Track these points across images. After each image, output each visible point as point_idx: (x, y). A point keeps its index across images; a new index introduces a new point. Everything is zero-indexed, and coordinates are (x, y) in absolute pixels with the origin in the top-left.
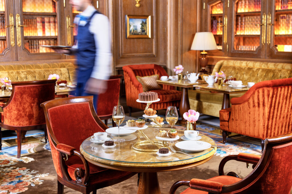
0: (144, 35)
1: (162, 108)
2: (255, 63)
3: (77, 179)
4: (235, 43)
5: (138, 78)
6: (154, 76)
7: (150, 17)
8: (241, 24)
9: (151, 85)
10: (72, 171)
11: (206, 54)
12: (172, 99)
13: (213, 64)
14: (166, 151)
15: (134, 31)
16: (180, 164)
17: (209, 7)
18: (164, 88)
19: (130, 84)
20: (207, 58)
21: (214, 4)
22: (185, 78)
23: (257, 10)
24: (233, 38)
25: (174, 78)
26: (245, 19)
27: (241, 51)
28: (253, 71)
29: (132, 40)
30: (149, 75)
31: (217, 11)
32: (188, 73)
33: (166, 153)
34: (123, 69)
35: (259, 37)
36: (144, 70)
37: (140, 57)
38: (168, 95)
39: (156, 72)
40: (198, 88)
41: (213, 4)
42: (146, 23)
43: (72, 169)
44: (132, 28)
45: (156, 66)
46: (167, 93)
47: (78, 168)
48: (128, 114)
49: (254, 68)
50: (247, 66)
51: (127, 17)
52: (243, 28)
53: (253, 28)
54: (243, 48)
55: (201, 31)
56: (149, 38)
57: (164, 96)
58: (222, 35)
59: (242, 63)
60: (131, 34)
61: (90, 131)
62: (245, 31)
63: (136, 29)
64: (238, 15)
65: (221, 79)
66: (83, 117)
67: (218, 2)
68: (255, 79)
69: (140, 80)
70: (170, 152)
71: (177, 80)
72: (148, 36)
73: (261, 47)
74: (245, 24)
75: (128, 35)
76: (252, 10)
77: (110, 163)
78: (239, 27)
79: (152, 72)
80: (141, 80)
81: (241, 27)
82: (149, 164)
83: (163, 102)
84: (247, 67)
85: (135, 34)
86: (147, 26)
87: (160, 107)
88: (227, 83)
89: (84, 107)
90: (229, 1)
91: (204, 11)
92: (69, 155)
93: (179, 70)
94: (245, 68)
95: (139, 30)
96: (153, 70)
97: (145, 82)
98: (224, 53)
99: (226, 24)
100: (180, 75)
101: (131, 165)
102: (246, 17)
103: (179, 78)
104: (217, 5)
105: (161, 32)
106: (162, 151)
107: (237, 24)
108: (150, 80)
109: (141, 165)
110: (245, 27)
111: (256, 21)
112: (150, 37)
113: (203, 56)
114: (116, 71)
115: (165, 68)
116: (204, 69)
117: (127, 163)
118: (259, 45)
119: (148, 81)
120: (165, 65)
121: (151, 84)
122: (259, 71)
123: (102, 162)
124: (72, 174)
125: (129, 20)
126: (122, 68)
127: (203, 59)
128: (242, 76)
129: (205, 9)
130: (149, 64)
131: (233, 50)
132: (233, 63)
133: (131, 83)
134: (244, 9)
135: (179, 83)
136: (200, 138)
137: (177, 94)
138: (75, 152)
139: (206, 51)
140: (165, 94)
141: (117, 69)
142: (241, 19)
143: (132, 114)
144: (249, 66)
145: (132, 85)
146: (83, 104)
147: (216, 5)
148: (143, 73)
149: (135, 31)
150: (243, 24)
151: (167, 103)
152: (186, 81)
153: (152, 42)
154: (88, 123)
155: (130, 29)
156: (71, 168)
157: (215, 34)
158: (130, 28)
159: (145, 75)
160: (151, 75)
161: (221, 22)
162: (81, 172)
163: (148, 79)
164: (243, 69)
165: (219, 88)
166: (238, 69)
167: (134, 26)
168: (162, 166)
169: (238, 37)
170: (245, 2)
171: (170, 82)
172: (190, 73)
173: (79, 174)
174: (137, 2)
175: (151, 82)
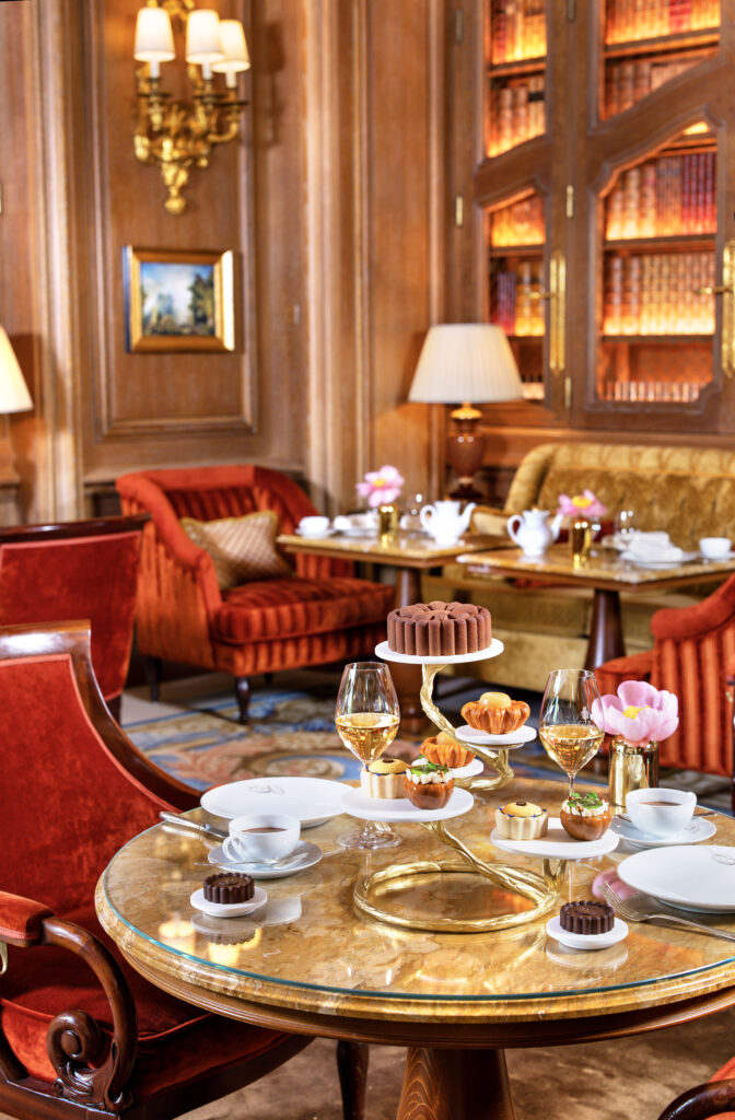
0: (203, 336)
1: (303, 661)
2: (696, 456)
3: (63, 1074)
4: (601, 371)
5: (189, 529)
6: (256, 518)
7: (227, 259)
8: (626, 290)
9: (248, 560)
10: (31, 1030)
11: (474, 422)
12: (348, 619)
13: (506, 461)
14: (603, 920)
15: (159, 317)
16: (700, 993)
17: (482, 216)
18: (301, 572)
19: (153, 555)
20: (478, 434)
21: (503, 204)
22: (408, 524)
23: (699, 229)
24: (594, 351)
25: (356, 524)
26: (642, 268)
27: (629, 404)
28: (693, 490)
29: (153, 359)
30: (231, 514)
31: (515, 234)
32: (422, 505)
33: (603, 931)
34: (118, 488)
35: (707, 345)
36: (210, 492)
37: (188, 433)
38: (328, 604)
39: (263, 501)
40: (479, 570)
41: (499, 201)
42: (210, 284)
43: (27, 1019)
44: (152, 305)
45: (262, 474)
46: (325, 595)
47: (71, 1010)
48: (146, 689)
49: (697, 478)
50: (662, 466)
51: (129, 253)
52: (634, 307)
53: (681, 307)
54: (633, 392)
55: (448, 318)
56: (226, 352)
57: (313, 606)
58: (539, 338)
59: (639, 455)
60: (148, 332)
61: (82, 800)
62: (645, 316)
63: (170, 311)
64: (609, 252)
65: (585, 525)
66: (44, 732)
67: (521, 195)
68: (704, 523)
69: (199, 538)
70: (617, 921)
71: (373, 534)
72: (220, 342)
73: (721, 385)
74: (642, 288)
75: (137, 335)
76: (673, 227)
77: (318, 1007)
78: (616, 299)
79: (248, 502)
80: (203, 536)
81: (625, 302)
82: (539, 1003)
83: (310, 632)
84: (664, 475)
85: (165, 333)
86: (217, 297)
87: (297, 656)
88: (605, 542)
89: (45, 677)
90: (570, 190)
91: (457, 235)
92: (21, 944)
93: (386, 487)
94: (655, 477)
95: (183, 314)
96: (248, 492)
97: (221, 545)
98: (551, 416)
99: (558, 288)
100: (388, 514)
101: (440, 1012)
102: (647, 261)
103: (385, 525)
104: (517, 209)
105: (275, 326)
106: (580, 922)
107: (607, 291)
108: (242, 535)
109: (499, 1012)
110: (640, 302)
111: (692, 277)
112: (229, 344)
113: (465, 427)
114: (86, 497)
115: (301, 483)
116: (470, 486)
117: (417, 1004)
118: (708, 379)
119: (234, 539)
120: (295, 467)
121: (246, 556)
122: (718, 490)
123: (264, 1001)
124: (29, 1045)
125: (142, 269)
126: (112, 483)
127: (467, 440)
128: (645, 511)
129: (462, 227)
130: (232, 468)
131: (591, 400)
132: (600, 458)
133: (157, 551)
134: (639, 225)
135: (385, 545)
136: (708, 827)
137: (366, 598)
138: (59, 931)
139: (475, 406)
140: (316, 597)
141: (90, 491)
142: (626, 269)
143: (165, 687)
144: (669, 470)
145: (163, 560)
146: (41, 663)
147: (509, 208)
148: (208, 505)
149: (165, 318)
150: (635, 287)
151: (323, 636)
152: (413, 536)
153: (238, 368)
154: (74, 761)
155: (142, 311)
156: (21, 1012)
157: (510, 333)
158: (143, 304)
159: (218, 516)
160: (244, 512)
161: (534, 281)
162: (87, 1033)
163: (233, 535)
164: (647, 483)
165: (578, 566)
166: (623, 482)
167: (161, 297)
168: (610, 1012)
169: (611, 345)
170: (643, 196)
171: (345, 544)
172: (429, 501)
173: (74, 1045)
174: (174, 191)
175: (247, 547)
